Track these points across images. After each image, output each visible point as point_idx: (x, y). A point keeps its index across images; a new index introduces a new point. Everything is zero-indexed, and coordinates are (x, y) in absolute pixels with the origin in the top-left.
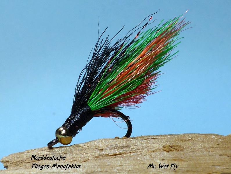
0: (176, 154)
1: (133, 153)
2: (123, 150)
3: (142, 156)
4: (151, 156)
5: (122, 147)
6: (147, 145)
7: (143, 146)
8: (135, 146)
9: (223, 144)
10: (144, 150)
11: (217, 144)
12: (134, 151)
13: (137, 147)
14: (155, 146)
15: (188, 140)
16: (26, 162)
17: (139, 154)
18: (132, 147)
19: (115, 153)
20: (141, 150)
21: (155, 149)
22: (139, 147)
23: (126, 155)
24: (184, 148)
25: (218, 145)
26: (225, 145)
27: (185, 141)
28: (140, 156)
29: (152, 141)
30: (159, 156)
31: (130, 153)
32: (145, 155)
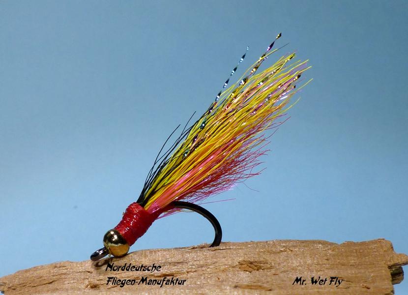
0: (258, 276)
1: (192, 273)
2: (176, 267)
3: (204, 278)
4: (219, 279)
5: (176, 264)
6: (215, 260)
7: (209, 261)
8: (196, 261)
9: (334, 259)
10: (209, 268)
11: (326, 258)
12: (193, 270)
13: (198, 262)
14: (226, 262)
15: (279, 253)
16: (30, 285)
17: (201, 275)
18: (191, 263)
19: (164, 273)
20: (204, 269)
21: (226, 266)
22: (201, 263)
23: (181, 276)
24: (273, 264)
25: (327, 260)
26: (338, 261)
27: (275, 253)
28: (202, 278)
29: (223, 253)
30: (231, 280)
31: (188, 272)
32: (209, 277)
